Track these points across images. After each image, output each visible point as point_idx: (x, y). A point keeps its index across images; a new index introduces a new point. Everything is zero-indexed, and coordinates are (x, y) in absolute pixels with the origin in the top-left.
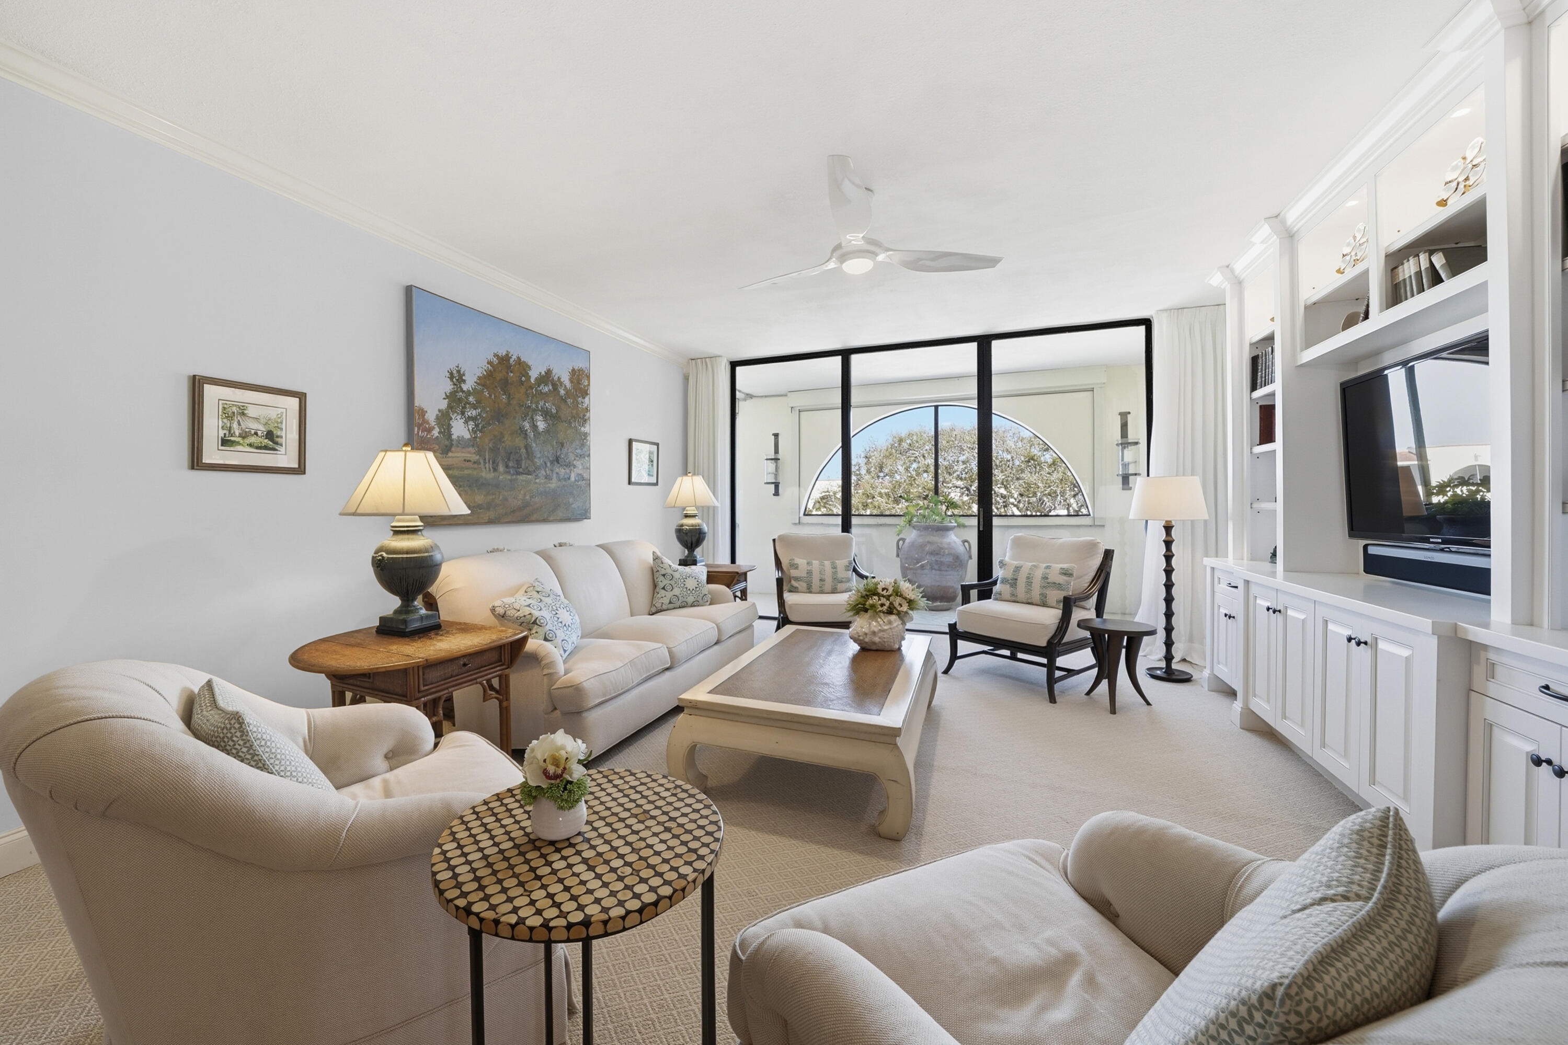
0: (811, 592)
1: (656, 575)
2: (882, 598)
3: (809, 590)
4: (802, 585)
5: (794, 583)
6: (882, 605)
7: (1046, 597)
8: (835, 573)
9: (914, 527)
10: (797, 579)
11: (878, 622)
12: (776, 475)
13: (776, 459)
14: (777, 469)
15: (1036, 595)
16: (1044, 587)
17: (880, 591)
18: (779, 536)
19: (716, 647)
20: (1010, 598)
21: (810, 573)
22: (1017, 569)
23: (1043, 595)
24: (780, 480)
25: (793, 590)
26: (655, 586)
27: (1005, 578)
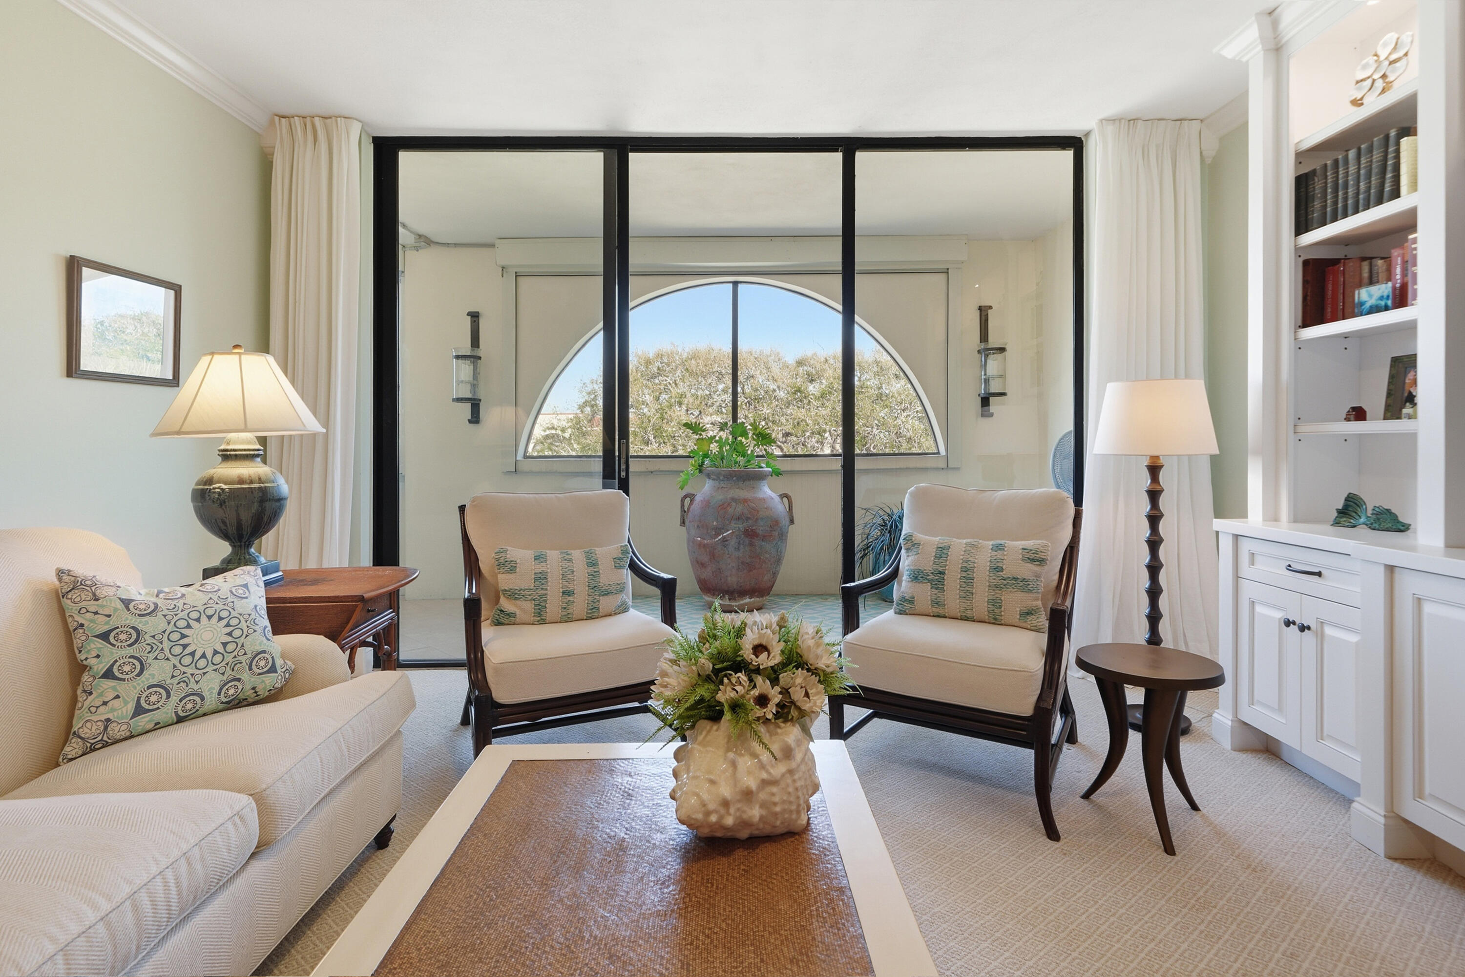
0: (543, 622)
1: (79, 638)
2: (759, 680)
3: (540, 618)
4: (522, 608)
5: (506, 604)
6: (762, 701)
7: (1000, 607)
8: (594, 575)
9: (709, 476)
10: (513, 595)
11: (755, 755)
12: (474, 386)
13: (475, 359)
14: (476, 374)
15: (980, 604)
16: (996, 586)
17: (747, 653)
18: (474, 500)
19: (257, 866)
20: (931, 610)
21: (541, 578)
22: (942, 552)
23: (995, 603)
24: (481, 395)
25: (503, 620)
26: (78, 669)
27: (919, 571)
